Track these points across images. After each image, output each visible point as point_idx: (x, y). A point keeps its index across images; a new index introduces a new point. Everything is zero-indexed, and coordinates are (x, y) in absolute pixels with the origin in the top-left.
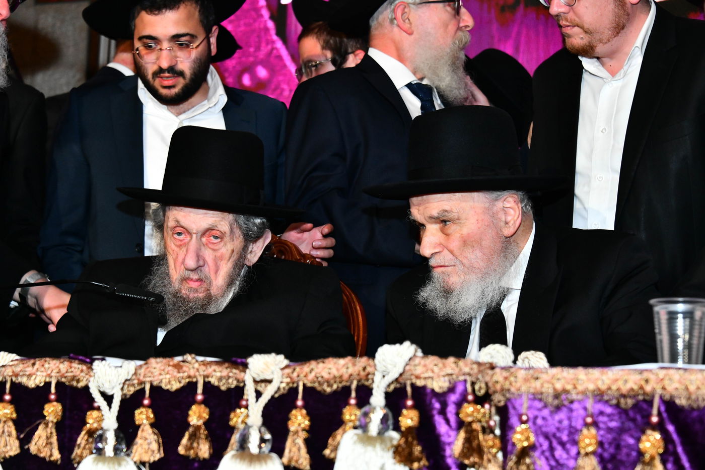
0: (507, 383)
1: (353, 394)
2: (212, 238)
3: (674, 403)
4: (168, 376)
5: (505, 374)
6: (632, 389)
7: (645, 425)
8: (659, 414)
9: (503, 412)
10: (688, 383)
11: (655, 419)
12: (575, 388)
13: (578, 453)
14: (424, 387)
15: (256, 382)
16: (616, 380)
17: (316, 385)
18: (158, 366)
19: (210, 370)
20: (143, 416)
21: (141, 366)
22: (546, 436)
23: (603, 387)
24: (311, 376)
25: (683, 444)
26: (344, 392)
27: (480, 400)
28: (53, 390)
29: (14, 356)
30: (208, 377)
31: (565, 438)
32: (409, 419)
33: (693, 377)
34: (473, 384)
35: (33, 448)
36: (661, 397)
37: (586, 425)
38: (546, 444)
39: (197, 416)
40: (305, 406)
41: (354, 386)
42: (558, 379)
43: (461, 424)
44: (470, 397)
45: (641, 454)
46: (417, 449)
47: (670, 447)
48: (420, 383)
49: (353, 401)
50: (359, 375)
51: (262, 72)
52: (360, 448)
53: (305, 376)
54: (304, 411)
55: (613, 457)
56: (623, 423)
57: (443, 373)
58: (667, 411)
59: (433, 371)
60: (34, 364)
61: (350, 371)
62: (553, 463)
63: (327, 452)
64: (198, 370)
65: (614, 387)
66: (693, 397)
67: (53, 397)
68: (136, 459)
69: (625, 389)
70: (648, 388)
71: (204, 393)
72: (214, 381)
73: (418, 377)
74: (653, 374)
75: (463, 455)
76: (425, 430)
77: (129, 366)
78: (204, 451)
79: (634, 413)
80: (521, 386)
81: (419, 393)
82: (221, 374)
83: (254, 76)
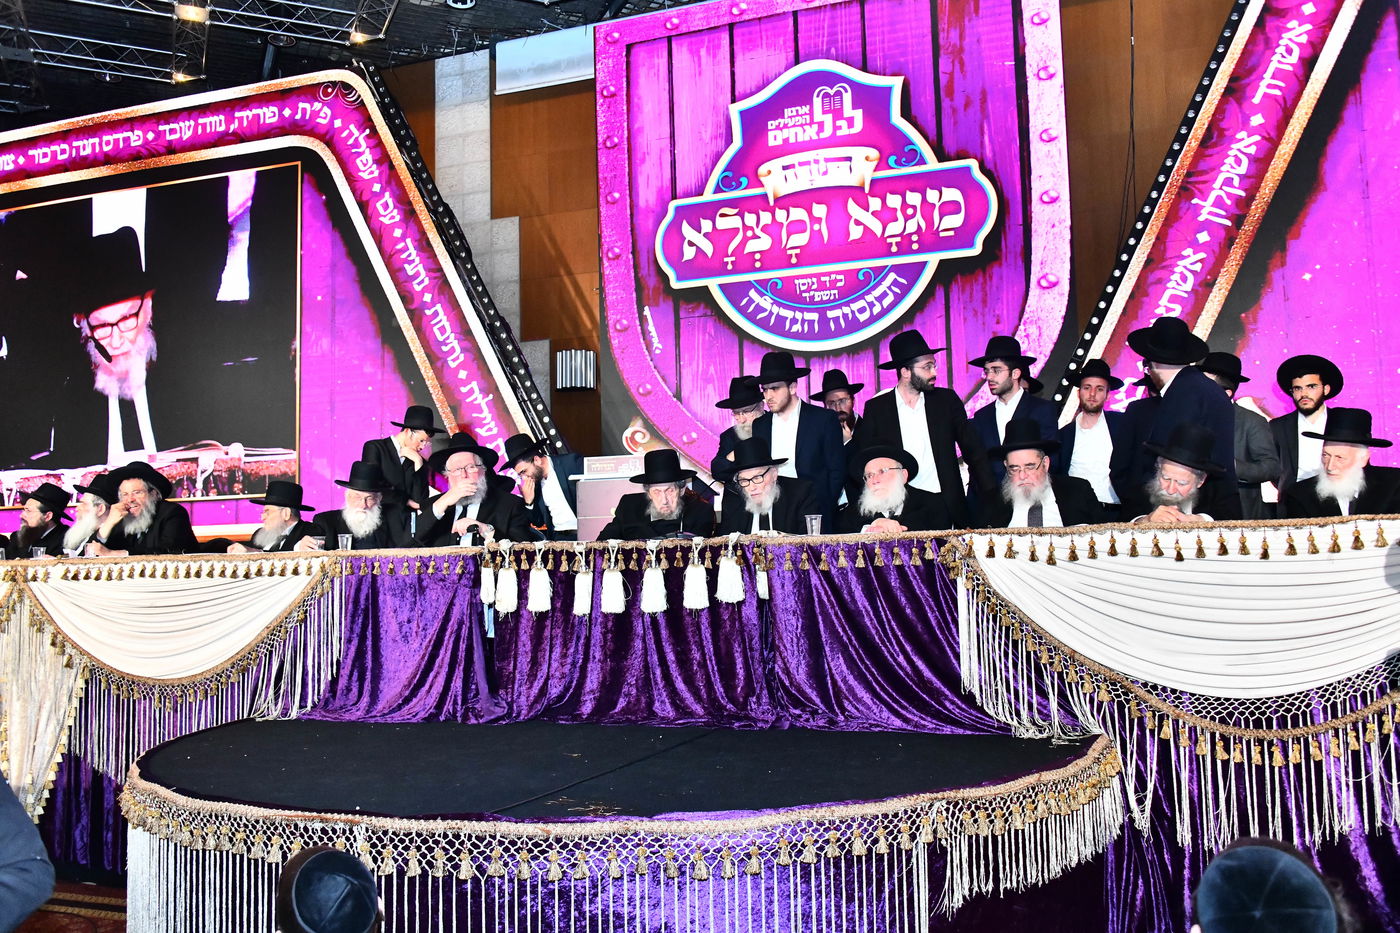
1: (723, 547)
2: (669, 491)
3: (811, 545)
7: (803, 552)
8: (807, 548)
9: (765, 549)
11: (805, 550)
13: (786, 559)
17: (712, 545)
20: (662, 556)
22: (777, 556)
25: (813, 556)
26: (721, 546)
27: (759, 546)
28: (634, 550)
30: (681, 544)
31: (782, 555)
32: (739, 553)
33: (815, 538)
35: (631, 567)
36: (807, 544)
37: (787, 552)
39: (679, 555)
41: (723, 545)
43: (754, 553)
45: (802, 559)
46: (742, 561)
47: (810, 557)
48: (741, 543)
49: (723, 549)
51: (649, 387)
52: (727, 561)
54: (709, 552)
55: (795, 560)
56: (797, 551)
58: (809, 547)
63: (717, 563)
66: (816, 543)
67: (634, 552)
68: (662, 568)
71: (680, 548)
72: (683, 545)
75: (755, 562)
76: (744, 557)
77: (658, 541)
78: (682, 565)
79: (801, 548)
80: (769, 542)
81: (742, 545)
82: (684, 543)
83: (644, 388)
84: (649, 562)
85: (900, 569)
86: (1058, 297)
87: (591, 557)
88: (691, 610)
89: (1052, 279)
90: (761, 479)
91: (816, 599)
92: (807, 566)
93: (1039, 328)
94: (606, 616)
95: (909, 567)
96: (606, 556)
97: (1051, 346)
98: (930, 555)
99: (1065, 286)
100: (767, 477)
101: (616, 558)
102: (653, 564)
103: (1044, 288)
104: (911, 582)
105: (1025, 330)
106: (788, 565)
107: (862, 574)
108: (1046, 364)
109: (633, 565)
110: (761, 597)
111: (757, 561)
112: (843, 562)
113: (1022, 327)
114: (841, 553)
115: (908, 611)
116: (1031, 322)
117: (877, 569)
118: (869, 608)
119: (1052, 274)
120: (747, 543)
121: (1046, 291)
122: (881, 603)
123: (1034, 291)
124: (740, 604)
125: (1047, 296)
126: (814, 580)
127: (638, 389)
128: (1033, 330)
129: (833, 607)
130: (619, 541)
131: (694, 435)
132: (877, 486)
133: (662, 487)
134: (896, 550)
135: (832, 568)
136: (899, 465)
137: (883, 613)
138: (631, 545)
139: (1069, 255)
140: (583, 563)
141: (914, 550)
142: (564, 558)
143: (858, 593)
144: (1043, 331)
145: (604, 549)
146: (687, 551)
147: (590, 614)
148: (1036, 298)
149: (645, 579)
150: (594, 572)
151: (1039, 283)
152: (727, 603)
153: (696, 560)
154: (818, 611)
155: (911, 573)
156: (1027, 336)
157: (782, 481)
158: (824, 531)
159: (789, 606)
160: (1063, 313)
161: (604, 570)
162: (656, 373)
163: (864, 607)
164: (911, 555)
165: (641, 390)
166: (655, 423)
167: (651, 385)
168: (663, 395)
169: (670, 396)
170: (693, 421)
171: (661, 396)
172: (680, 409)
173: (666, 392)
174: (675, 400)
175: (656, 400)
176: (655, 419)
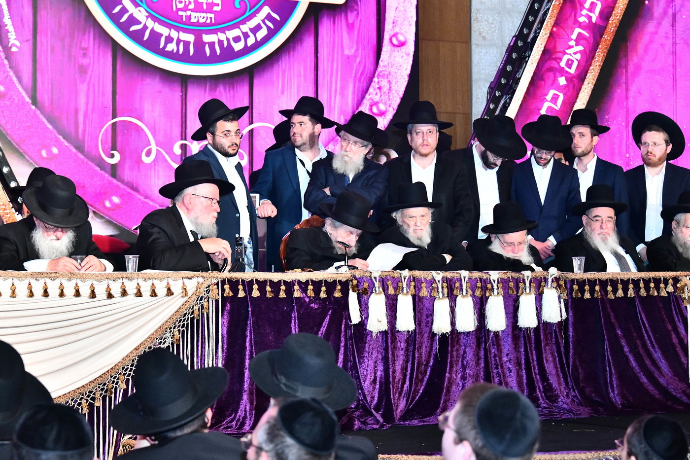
86: (405, 57)
89: (401, 38)
93: (390, 82)
97: (398, 101)
99: (411, 47)
103: (394, 45)
105: (378, 82)
108: (395, 116)
113: (376, 79)
116: (383, 76)
119: (402, 34)
121: (397, 49)
123: (386, 48)
125: (396, 53)
128: (384, 83)
131: (55, 150)
139: (415, 19)
144: (393, 85)
148: (388, 54)
151: (391, 40)
156: (380, 88)
160: (408, 72)
162: (11, 74)
166: (9, 131)
167: (4, 87)
168: (19, 100)
169: (28, 103)
170: (55, 135)
171: (16, 102)
172: (39, 118)
173: (23, 97)
174: (33, 107)
175: (11, 105)
176: (9, 127)
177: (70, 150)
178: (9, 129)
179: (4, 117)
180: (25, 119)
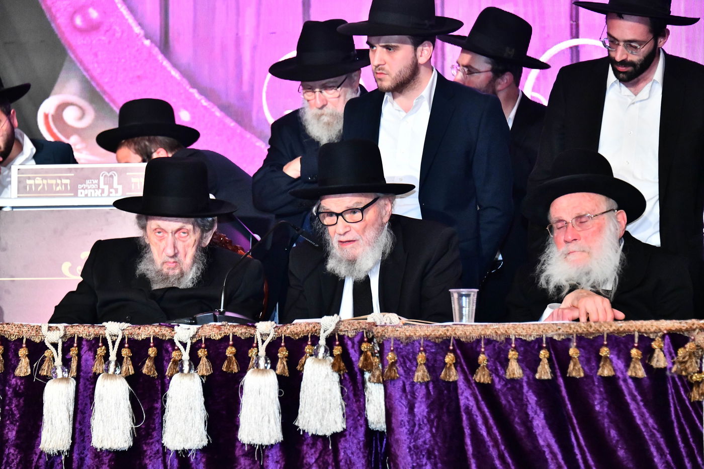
0: (384, 333)
1: (310, 340)
2: (182, 234)
3: (460, 340)
4: (213, 333)
5: (383, 329)
6: (441, 334)
7: (447, 351)
8: (453, 345)
9: (381, 346)
10: (465, 331)
11: (451, 348)
12: (415, 335)
13: (417, 364)
14: (344, 335)
15: (261, 334)
16: (434, 331)
17: (291, 336)
18: (208, 328)
19: (235, 330)
20: (202, 353)
21: (199, 328)
22: (402, 357)
23: (428, 334)
24: (288, 331)
25: (464, 359)
26: (305, 339)
27: (370, 340)
28: (152, 341)
29: (129, 324)
30: (235, 333)
31: (410, 357)
32: (337, 351)
33: (468, 328)
34: (366, 333)
35: (145, 371)
36: (454, 338)
37: (420, 351)
38: (402, 360)
39: (230, 351)
40: (285, 346)
41: (309, 336)
42: (407, 331)
43: (361, 353)
44: (366, 339)
45: (445, 364)
46: (342, 364)
47: (459, 360)
48: (341, 333)
49: (309, 343)
50: (311, 330)
52: (316, 365)
53: (285, 331)
54: (285, 348)
55: (433, 365)
56: (437, 350)
57: (352, 329)
58: (457, 344)
59: (348, 328)
60: (139, 328)
61: (307, 328)
62: (405, 369)
63: (298, 367)
64: (229, 329)
65: (433, 334)
66: (469, 337)
67: (152, 345)
68: (200, 374)
69: (438, 334)
70: (448, 334)
71: (233, 340)
72: (238, 335)
73: (341, 331)
74: (450, 327)
75: (364, 366)
76: (345, 356)
77: (194, 328)
78: (235, 369)
79: (442, 345)
80: (390, 334)
81: (342, 338)
82: (241, 331)
83: (85, 17)
84: (179, 363)
85: (611, 383)
87: (74, 352)
88: (252, 447)
90: (358, 215)
91: (467, 431)
92: (453, 375)
94: (99, 454)
95: (625, 381)
96: (101, 351)
98: (660, 360)
100: (370, 214)
101: (119, 354)
102: (186, 367)
104: (628, 405)
106: (421, 374)
107: (545, 389)
109: (148, 368)
110: (372, 426)
111: (368, 366)
112: (515, 370)
114: (513, 355)
115: (621, 453)
117: (571, 382)
118: (556, 448)
120: (351, 334)
122: (577, 438)
124: (336, 436)
126: (466, 398)
127: (72, 19)
129: (496, 445)
130: (125, 325)
132: (573, 247)
133: (171, 224)
134: (604, 351)
135: (497, 380)
136: (613, 204)
137: (579, 457)
138: (145, 332)
140: (58, 361)
141: (634, 352)
142: (23, 352)
143: (539, 422)
145: (96, 339)
146: (244, 345)
147: (71, 451)
149: (171, 392)
150: (77, 378)
152: (315, 437)
153: (262, 362)
154: (470, 449)
155: (628, 390)
157: (397, 222)
158: (481, 316)
159: (420, 442)
161: (96, 376)
163: (549, 446)
164: (628, 360)
165: (78, 21)
166: (106, 88)
167: (98, 11)
168: (123, 32)
169: (138, 35)
170: (185, 88)
171: (118, 35)
172: (157, 61)
173: (130, 27)
174: (147, 43)
175: (110, 42)
176: (106, 80)
177: (212, 114)
178: (107, 83)
179: (97, 63)
180: (133, 64)
